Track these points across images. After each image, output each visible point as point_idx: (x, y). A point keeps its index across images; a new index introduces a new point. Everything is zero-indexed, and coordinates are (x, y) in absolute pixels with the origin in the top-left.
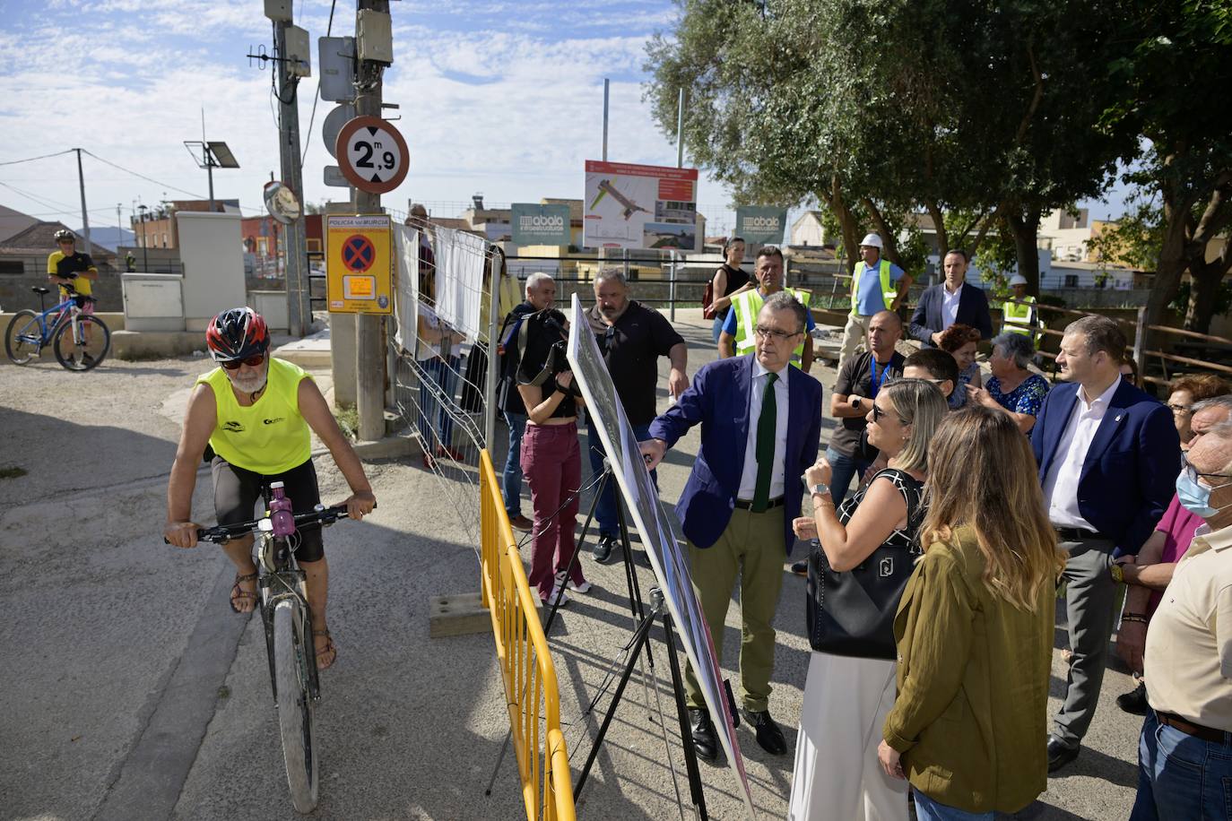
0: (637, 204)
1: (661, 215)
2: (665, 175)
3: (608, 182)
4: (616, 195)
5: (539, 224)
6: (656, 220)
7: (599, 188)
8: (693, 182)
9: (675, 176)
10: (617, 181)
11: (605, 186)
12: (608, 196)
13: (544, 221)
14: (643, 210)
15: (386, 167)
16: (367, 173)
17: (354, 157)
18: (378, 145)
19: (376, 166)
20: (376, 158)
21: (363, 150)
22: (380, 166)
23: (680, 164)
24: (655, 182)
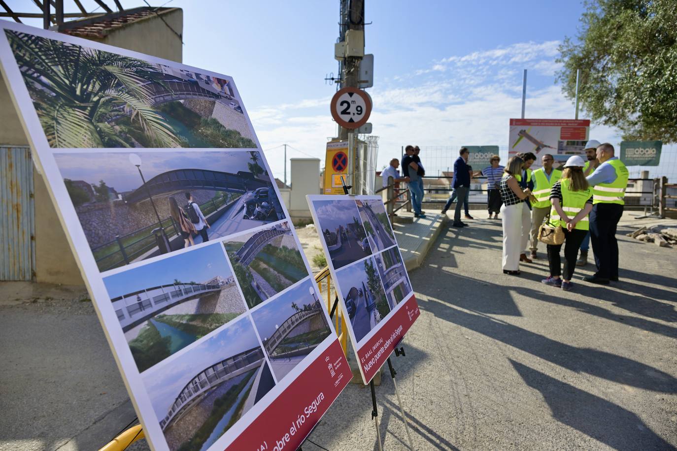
0: (545, 144)
1: (562, 150)
2: (565, 124)
3: (525, 131)
4: (530, 138)
5: (478, 157)
6: (558, 153)
7: (519, 135)
8: (587, 127)
9: (573, 124)
10: (530, 130)
11: (523, 133)
12: (524, 139)
13: (482, 156)
14: (549, 147)
15: (358, 114)
16: (346, 118)
17: (340, 109)
18: (353, 102)
19: (352, 113)
20: (352, 109)
21: (345, 105)
22: (354, 114)
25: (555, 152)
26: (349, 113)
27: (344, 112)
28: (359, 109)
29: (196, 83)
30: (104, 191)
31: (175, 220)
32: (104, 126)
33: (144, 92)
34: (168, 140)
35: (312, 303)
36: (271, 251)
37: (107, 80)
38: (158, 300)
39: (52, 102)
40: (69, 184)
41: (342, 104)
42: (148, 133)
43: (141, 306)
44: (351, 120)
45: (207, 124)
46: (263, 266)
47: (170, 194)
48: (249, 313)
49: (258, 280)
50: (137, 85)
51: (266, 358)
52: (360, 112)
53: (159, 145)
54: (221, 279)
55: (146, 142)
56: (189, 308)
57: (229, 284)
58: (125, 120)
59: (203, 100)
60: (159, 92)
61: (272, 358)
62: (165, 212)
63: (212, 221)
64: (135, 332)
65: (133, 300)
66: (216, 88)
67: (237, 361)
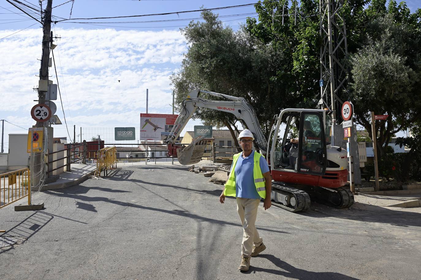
0: (158, 126)
1: (167, 130)
6: (165, 131)
14: (161, 128)
15: (45, 116)
16: (39, 117)
17: (35, 113)
18: (43, 110)
19: (42, 115)
20: (42, 113)
21: (38, 112)
22: (43, 116)
23: (173, 113)
24: (165, 119)
25: (163, 131)
26: (40, 115)
27: (38, 115)
28: (45, 113)
41: (37, 111)
44: (41, 118)
52: (45, 114)
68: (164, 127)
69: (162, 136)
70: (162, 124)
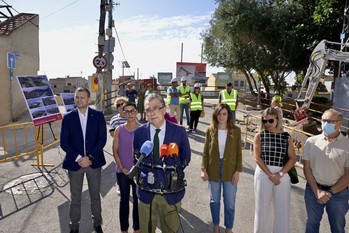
6: (195, 76)
14: (191, 74)
18: (101, 60)
20: (101, 63)
23: (202, 62)
24: (195, 67)
25: (193, 76)
26: (100, 64)
28: (103, 63)
29: (39, 77)
30: (27, 92)
31: (35, 95)
32: (27, 85)
33: (32, 80)
34: (34, 86)
35: (56, 108)
36: (49, 100)
37: (27, 80)
38: (32, 103)
39: (22, 84)
40: (23, 92)
42: (32, 85)
43: (30, 103)
44: (100, 67)
45: (41, 83)
46: (48, 102)
47: (34, 93)
48: (44, 107)
49: (46, 103)
50: (31, 80)
51: (46, 112)
53: (33, 87)
54: (40, 102)
55: (32, 87)
56: (36, 105)
57: (42, 103)
58: (29, 84)
59: (40, 80)
60: (34, 80)
61: (47, 112)
62: (34, 94)
63: (40, 96)
64: (30, 106)
65: (29, 103)
66: (43, 77)
67: (42, 111)
68: (194, 73)
69: (192, 80)
70: (193, 70)
